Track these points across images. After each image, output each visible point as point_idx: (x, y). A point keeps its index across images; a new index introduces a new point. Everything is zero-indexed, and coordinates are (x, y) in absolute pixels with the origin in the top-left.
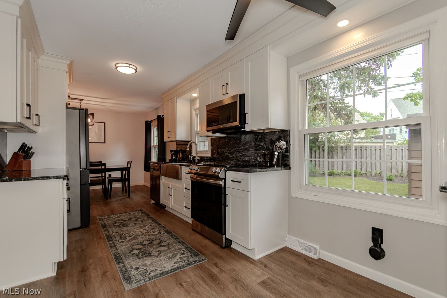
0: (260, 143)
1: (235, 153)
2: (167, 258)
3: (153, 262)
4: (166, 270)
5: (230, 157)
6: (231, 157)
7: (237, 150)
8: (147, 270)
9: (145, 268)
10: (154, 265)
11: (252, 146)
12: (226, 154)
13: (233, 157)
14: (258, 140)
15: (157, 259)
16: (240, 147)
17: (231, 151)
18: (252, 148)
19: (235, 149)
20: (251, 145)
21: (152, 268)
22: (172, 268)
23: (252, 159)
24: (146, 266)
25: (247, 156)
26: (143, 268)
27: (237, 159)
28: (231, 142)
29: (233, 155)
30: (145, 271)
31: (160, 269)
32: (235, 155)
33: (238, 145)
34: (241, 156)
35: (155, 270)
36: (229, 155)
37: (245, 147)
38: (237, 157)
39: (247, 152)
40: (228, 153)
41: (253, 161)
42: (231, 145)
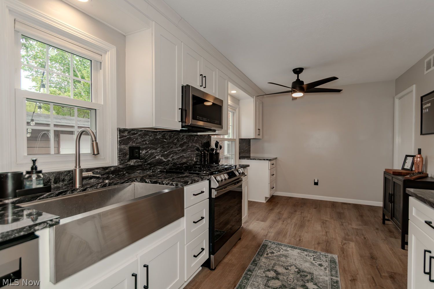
0: (196, 144)
1: (172, 155)
2: (288, 258)
3: (303, 263)
4: (299, 251)
5: (164, 162)
6: (165, 160)
7: (174, 151)
8: (314, 259)
9: (314, 262)
10: (305, 259)
11: (190, 147)
12: (157, 157)
13: (169, 160)
14: (195, 141)
15: (297, 263)
16: (177, 148)
17: (166, 153)
18: (190, 149)
19: (171, 150)
20: (189, 145)
21: (309, 258)
22: (294, 250)
23: (189, 160)
24: (312, 263)
25: (185, 158)
26: (315, 262)
27: (174, 163)
28: (165, 140)
29: (168, 158)
30: (315, 260)
31: (303, 254)
32: (171, 158)
33: (175, 145)
34: (178, 158)
35: (307, 256)
36: (162, 158)
37: (183, 148)
38: (173, 159)
39: (185, 153)
40: (160, 156)
41: (191, 162)
42: (166, 145)
